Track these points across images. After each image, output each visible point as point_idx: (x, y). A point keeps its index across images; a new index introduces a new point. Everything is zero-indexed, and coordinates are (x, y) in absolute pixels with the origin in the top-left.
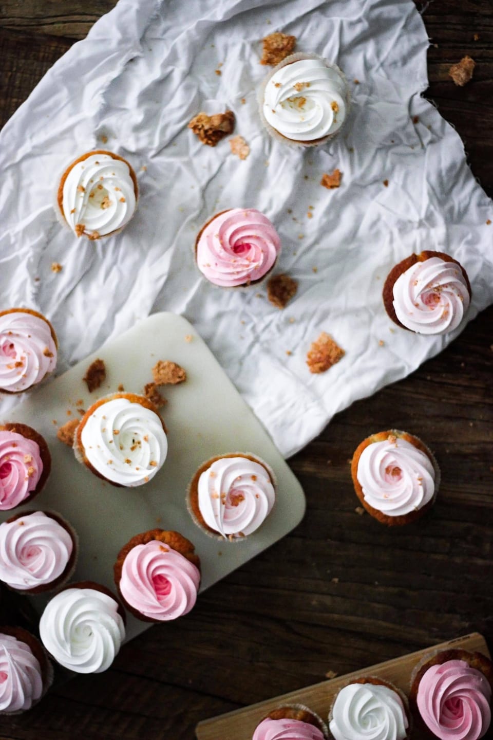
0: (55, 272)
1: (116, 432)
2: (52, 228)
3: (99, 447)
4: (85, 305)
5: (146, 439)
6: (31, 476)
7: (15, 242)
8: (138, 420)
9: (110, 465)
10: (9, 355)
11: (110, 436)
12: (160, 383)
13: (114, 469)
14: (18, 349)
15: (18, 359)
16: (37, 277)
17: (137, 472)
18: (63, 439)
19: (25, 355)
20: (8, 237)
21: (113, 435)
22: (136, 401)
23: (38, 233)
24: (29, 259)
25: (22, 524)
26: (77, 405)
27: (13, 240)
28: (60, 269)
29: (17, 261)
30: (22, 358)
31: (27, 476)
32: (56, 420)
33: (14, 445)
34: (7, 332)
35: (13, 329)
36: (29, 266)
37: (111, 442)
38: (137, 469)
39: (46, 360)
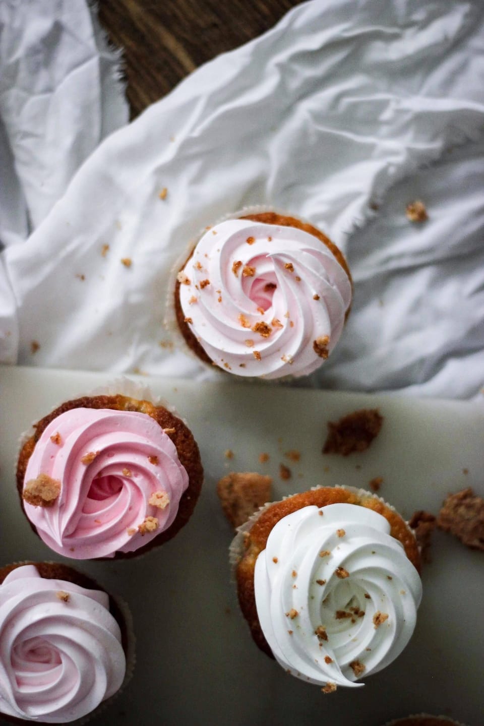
0: (411, 217)
1: (343, 573)
2: (459, 146)
3: (294, 574)
4: (417, 305)
5: (378, 620)
6: (143, 532)
7: (387, 123)
8: (390, 578)
9: (288, 620)
10: (254, 298)
11: (328, 573)
12: (445, 525)
13: (291, 632)
14: (279, 300)
15: (268, 318)
16: (379, 201)
17: (322, 663)
18: (225, 494)
19: (284, 321)
20: (382, 105)
21: (334, 574)
22: (400, 535)
23: (433, 138)
24: (390, 164)
25: (66, 600)
26: (287, 455)
27: (387, 115)
28: (422, 220)
29: (367, 152)
30: (276, 323)
31: (135, 527)
32: (234, 452)
33: (154, 460)
34: (287, 261)
35: (298, 264)
36: (381, 176)
37: (321, 583)
38: (328, 660)
39: (311, 356)
